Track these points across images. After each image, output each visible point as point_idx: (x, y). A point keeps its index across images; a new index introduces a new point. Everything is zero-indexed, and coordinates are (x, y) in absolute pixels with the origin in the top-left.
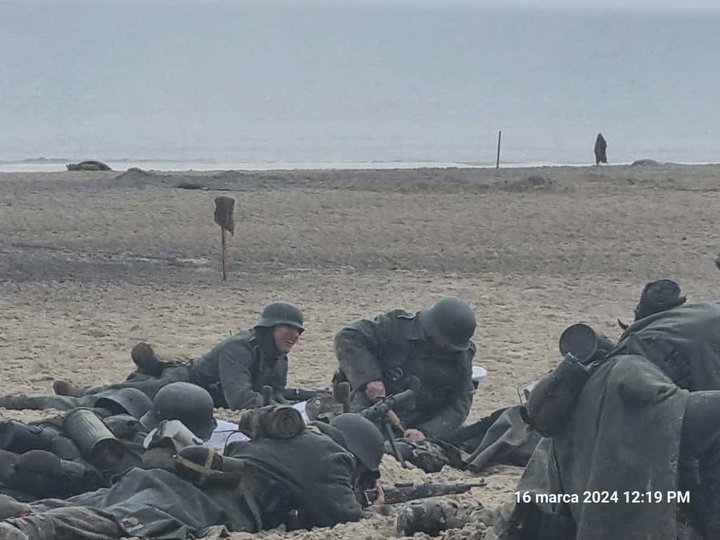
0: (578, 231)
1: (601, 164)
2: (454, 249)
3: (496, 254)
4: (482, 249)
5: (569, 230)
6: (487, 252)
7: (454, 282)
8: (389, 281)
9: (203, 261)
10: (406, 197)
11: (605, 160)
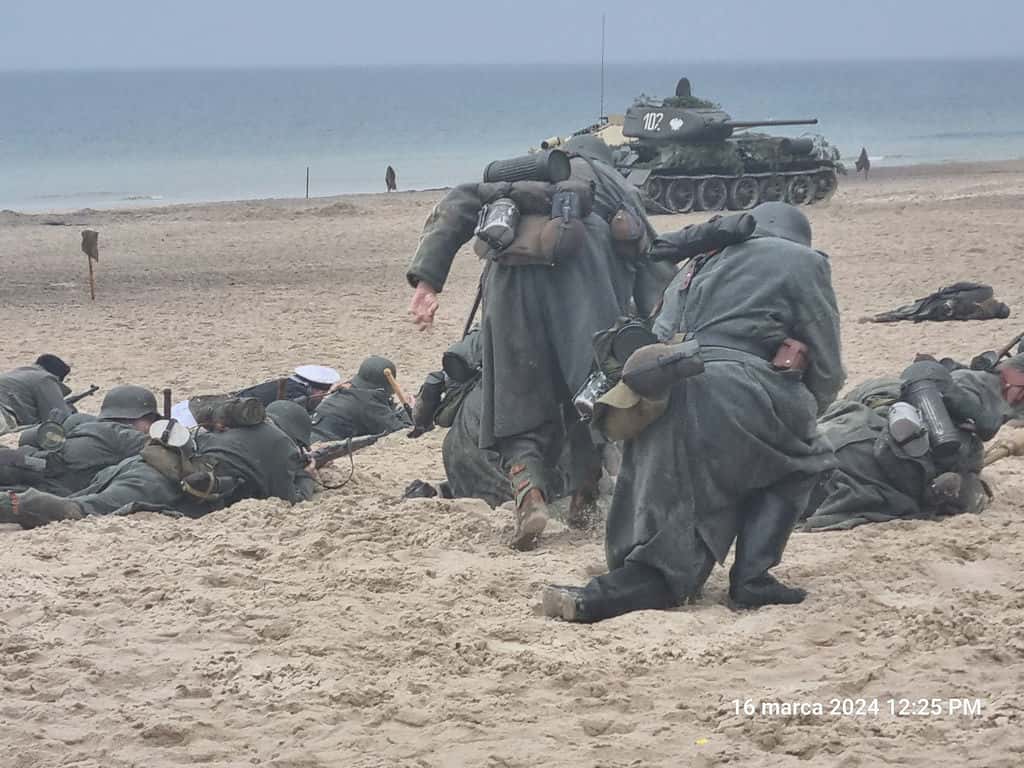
0: (379, 246)
1: (392, 191)
2: (279, 266)
3: (313, 269)
4: (303, 264)
5: (372, 246)
6: (307, 267)
7: (284, 293)
8: (230, 295)
9: (72, 284)
10: (235, 224)
11: (395, 188)
